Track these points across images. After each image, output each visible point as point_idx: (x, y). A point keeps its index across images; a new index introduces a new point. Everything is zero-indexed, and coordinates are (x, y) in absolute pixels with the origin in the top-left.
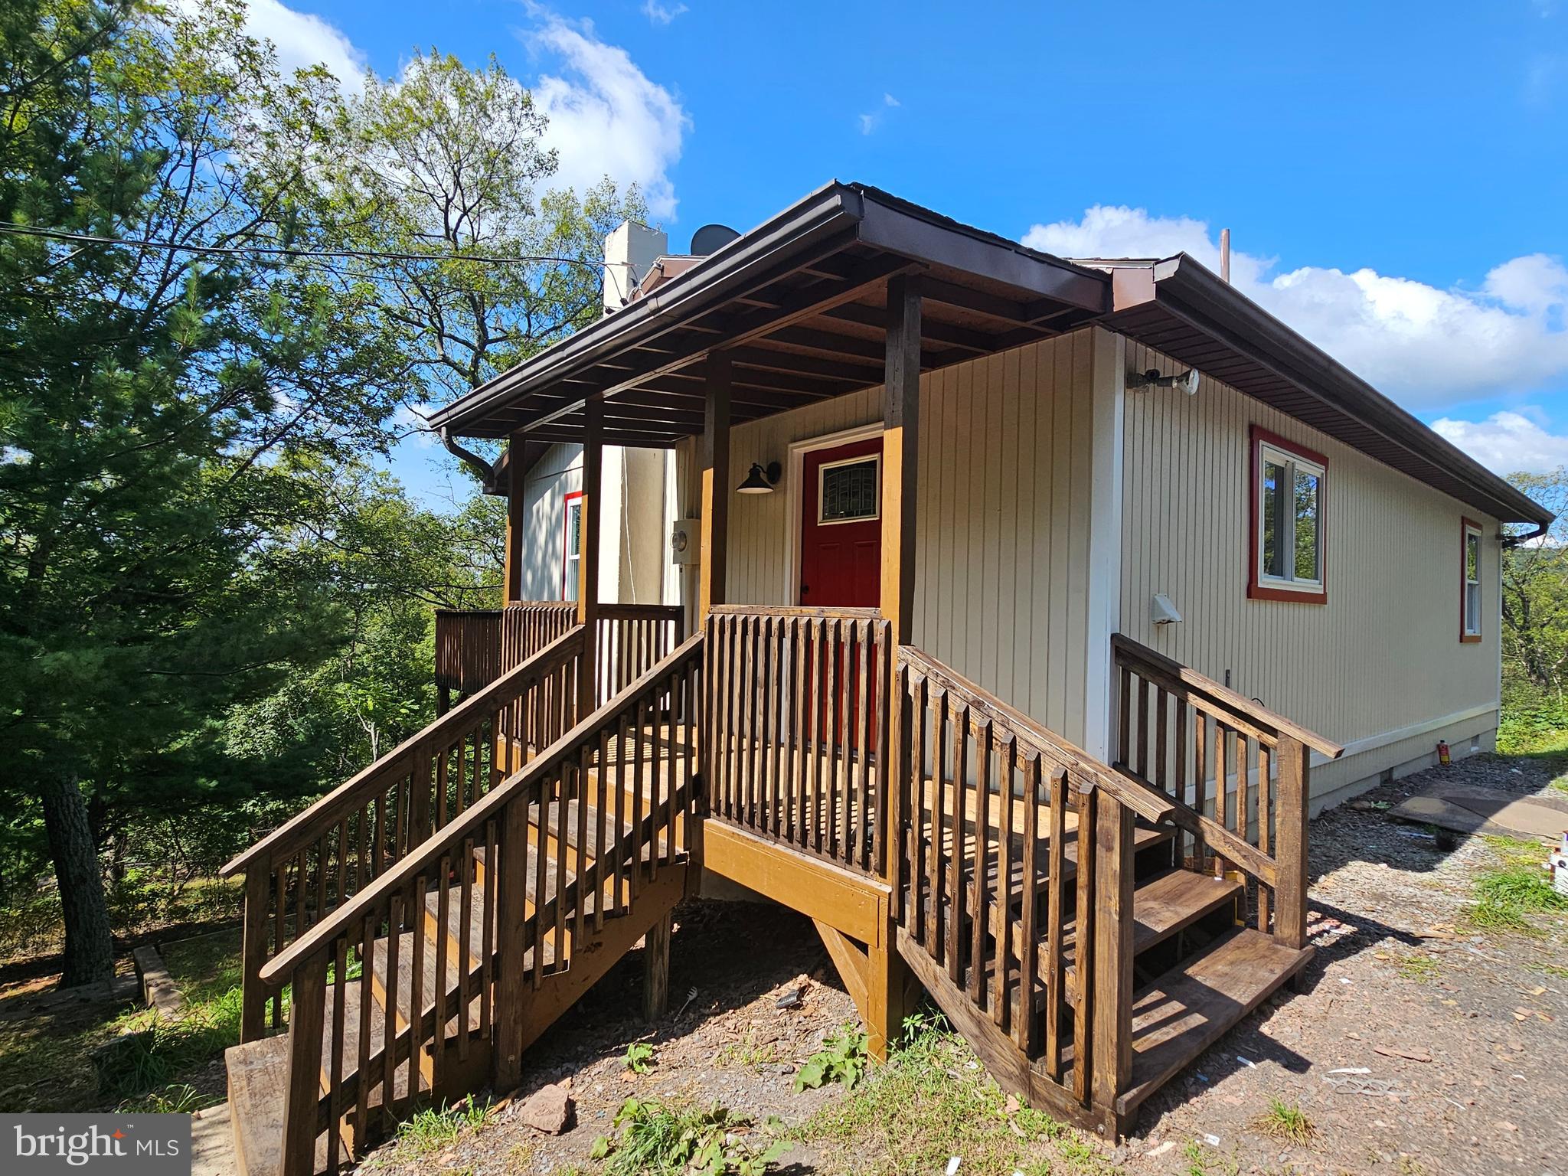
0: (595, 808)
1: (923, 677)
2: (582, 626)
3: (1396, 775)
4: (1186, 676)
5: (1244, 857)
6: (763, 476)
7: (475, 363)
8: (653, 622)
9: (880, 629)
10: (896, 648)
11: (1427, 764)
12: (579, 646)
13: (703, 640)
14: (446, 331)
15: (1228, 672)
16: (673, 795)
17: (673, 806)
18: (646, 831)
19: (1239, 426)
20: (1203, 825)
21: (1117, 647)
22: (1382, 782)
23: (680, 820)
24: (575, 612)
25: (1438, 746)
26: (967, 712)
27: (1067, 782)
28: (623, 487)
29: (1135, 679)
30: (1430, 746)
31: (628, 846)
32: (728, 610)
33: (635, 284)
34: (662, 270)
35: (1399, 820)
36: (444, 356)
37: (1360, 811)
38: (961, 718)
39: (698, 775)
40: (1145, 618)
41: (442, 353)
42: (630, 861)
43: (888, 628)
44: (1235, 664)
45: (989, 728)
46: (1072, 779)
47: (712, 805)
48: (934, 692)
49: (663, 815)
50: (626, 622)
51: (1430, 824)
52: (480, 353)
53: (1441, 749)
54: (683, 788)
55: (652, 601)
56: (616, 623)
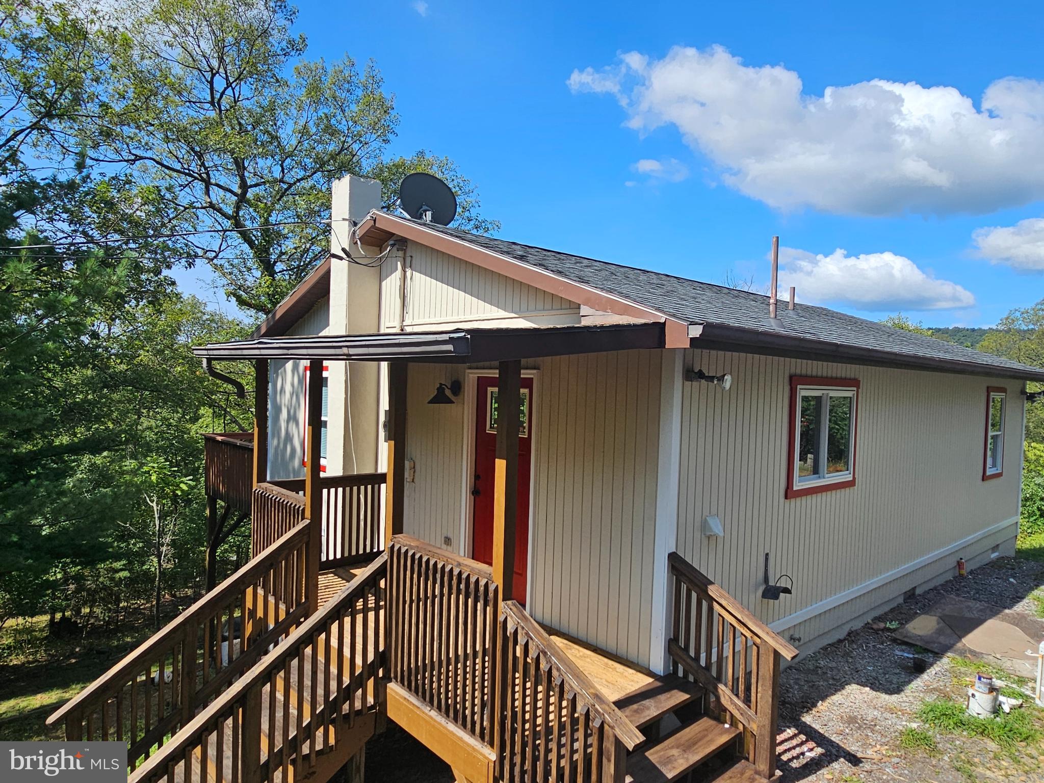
0: (310, 683)
1: (516, 626)
2: (308, 521)
3: (918, 592)
4: (712, 591)
5: (741, 714)
6: (448, 393)
7: (238, 208)
8: (369, 487)
9: (492, 588)
10: (501, 604)
11: (949, 576)
12: (305, 537)
13: (386, 561)
14: (213, 181)
15: (767, 554)
16: (366, 667)
17: (365, 676)
18: (346, 694)
19: (781, 379)
20: (720, 691)
21: (672, 565)
22: (904, 600)
23: (371, 683)
24: (304, 510)
25: (958, 562)
26: (538, 656)
27: (589, 715)
28: (346, 382)
29: (684, 587)
30: (952, 562)
31: (333, 706)
32: (404, 541)
33: (355, 224)
34: (375, 221)
35: (899, 641)
36: (211, 203)
37: (876, 631)
38: (534, 661)
39: (383, 651)
40: (698, 535)
41: (209, 200)
42: (335, 715)
43: (496, 590)
44: (773, 547)
45: (550, 669)
46: (592, 714)
47: (392, 675)
48: (521, 640)
49: (358, 682)
50: (348, 489)
51: (917, 645)
52: (242, 199)
53: (960, 564)
54: (372, 662)
55: (369, 470)
56: (340, 490)
